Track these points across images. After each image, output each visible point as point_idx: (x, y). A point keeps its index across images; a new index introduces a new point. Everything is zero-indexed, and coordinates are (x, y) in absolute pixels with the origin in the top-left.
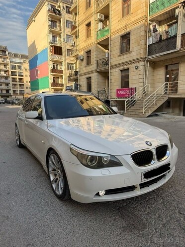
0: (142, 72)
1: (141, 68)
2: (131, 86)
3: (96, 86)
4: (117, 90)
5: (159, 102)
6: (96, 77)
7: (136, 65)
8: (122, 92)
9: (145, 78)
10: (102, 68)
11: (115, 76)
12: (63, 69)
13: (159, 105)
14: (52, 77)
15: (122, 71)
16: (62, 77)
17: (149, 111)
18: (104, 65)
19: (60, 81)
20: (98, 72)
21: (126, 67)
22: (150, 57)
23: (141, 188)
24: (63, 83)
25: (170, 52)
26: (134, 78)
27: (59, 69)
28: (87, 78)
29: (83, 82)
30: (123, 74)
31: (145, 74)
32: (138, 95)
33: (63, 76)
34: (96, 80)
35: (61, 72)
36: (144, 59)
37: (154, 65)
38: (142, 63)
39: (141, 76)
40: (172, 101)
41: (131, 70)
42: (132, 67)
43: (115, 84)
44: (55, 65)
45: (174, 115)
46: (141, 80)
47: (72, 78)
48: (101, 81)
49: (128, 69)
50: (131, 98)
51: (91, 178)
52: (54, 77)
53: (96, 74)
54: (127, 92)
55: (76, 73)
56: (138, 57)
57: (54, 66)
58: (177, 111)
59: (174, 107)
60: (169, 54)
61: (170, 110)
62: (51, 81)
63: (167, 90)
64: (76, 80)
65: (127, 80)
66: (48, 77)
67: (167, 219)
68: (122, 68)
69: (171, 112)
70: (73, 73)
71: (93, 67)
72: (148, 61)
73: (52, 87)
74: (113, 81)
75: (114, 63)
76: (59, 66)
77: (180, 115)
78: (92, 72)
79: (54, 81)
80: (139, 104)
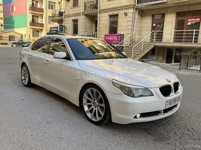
0: (131, 19)
1: (130, 15)
2: (119, 32)
3: (83, 30)
4: (106, 36)
5: (146, 49)
6: (83, 20)
7: (125, 11)
8: (110, 38)
9: (133, 26)
10: (90, 11)
11: (104, 20)
12: (43, 8)
13: (146, 52)
14: (31, 15)
15: (110, 16)
16: (42, 16)
17: (137, 57)
18: (92, 8)
19: (39, 21)
20: (86, 15)
21: (115, 13)
22: (139, 5)
23: (164, 113)
24: (44, 23)
25: (158, 2)
26: (123, 24)
27: (39, 7)
28: (73, 20)
29: (68, 24)
30: (112, 20)
31: (133, 22)
32: (126, 42)
33: (44, 16)
34: (84, 24)
35: (41, 10)
36: (133, 7)
37: (142, 13)
38: (131, 11)
39: (130, 23)
40: (156, 48)
41: (120, 16)
42: (121, 13)
43: (103, 29)
44: (35, 2)
45: (158, 62)
46: (130, 27)
47: (55, 18)
48: (88, 24)
49: (117, 15)
50: (120, 44)
51: (133, 104)
52: (33, 16)
53: (84, 17)
54: (115, 38)
55: (61, 14)
56: (128, 4)
57: (33, 3)
58: (161, 58)
59: (158, 55)
60: (157, 4)
61: (155, 58)
62: (30, 19)
63: (153, 38)
64: (60, 21)
65: (115, 26)
66: (26, 15)
67: (181, 135)
68: (111, 13)
69: (155, 59)
70: (57, 13)
71: (81, 9)
72: (137, 9)
73: (31, 27)
74: (101, 26)
75: (103, 7)
76: (39, 4)
77: (163, 62)
78: (79, 14)
79: (33, 20)
80: (127, 50)
